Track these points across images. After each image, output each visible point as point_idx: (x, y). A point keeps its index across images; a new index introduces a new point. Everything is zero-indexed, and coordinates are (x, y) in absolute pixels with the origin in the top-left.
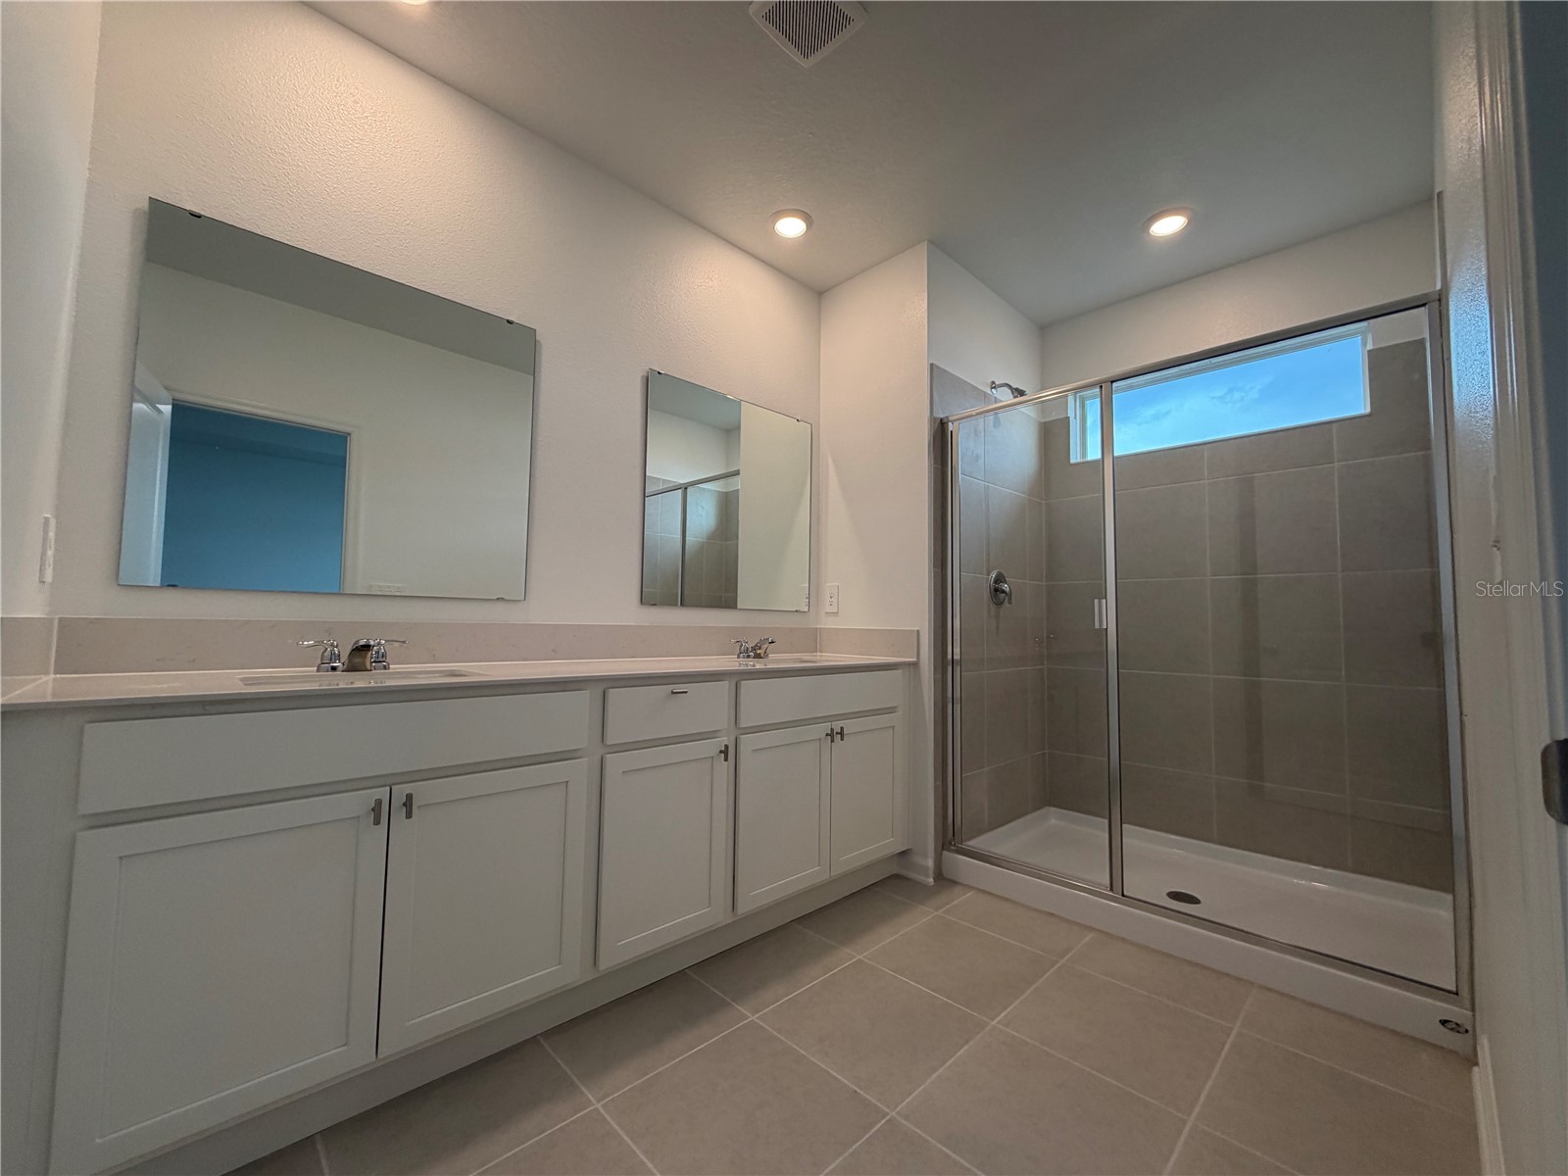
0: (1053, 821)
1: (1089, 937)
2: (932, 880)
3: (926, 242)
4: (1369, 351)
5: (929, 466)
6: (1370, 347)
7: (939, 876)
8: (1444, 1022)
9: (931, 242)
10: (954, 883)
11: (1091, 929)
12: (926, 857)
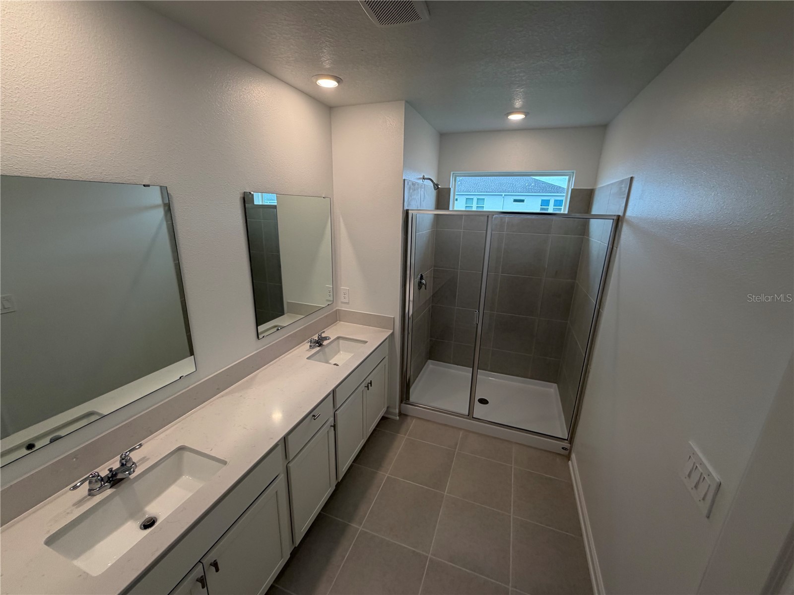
0: (431, 366)
1: (461, 433)
2: (398, 418)
3: (404, 101)
4: (572, 189)
5: (402, 236)
6: (572, 188)
7: (400, 414)
8: (563, 448)
9: (407, 101)
10: (406, 415)
11: (461, 429)
12: (396, 409)
